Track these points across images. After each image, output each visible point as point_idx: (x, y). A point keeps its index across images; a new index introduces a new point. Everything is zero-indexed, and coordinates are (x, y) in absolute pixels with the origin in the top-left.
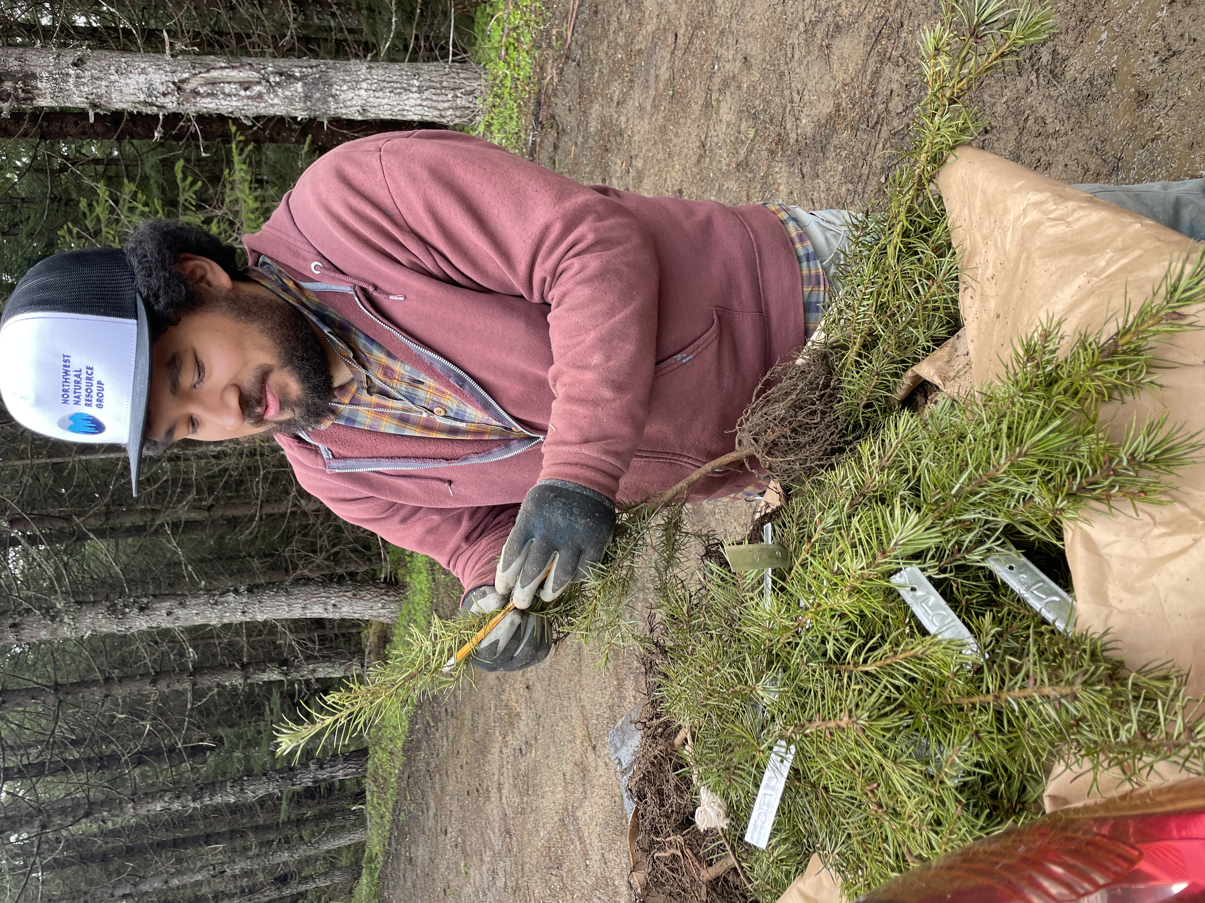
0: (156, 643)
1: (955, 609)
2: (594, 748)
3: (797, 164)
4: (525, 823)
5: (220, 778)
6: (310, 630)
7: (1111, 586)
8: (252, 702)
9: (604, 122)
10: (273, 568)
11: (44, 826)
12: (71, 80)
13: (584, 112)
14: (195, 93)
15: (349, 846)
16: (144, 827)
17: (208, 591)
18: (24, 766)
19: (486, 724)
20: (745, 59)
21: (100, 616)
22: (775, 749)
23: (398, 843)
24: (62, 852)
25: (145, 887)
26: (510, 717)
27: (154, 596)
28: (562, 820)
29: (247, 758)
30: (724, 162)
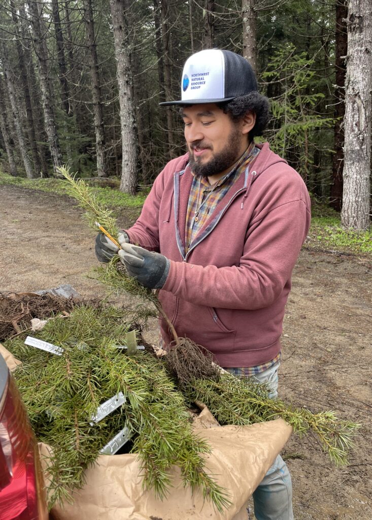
0: (113, 88)
1: (110, 415)
2: (64, 277)
3: (314, 370)
4: (34, 247)
5: (55, 116)
6: (118, 153)
7: (114, 468)
8: (87, 129)
9: (338, 285)
10: (145, 137)
11: (35, 41)
12: (359, 48)
13: (344, 276)
14: (354, 102)
15: (25, 171)
16: (35, 83)
17: (135, 110)
18: (61, 32)
19: (76, 230)
20: (363, 348)
21: (124, 64)
22: (60, 348)
23: (26, 192)
24: (24, 48)
25: (9, 84)
26: (79, 241)
27: (133, 87)
28: (34, 263)
29: (63, 127)
30: (317, 337)
